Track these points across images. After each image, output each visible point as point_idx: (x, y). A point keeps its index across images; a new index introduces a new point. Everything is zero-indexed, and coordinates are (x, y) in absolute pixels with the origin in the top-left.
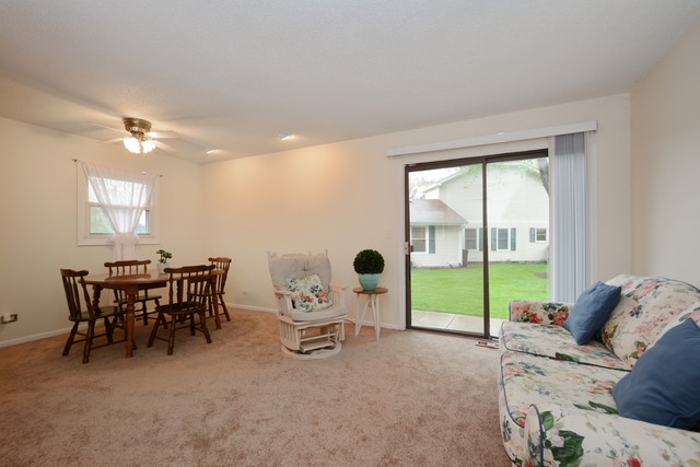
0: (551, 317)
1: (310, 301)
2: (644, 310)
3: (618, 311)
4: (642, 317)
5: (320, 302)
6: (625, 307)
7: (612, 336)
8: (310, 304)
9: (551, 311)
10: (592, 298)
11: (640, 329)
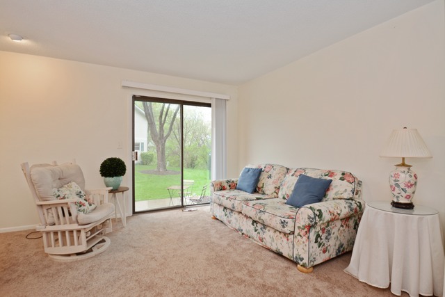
0: (230, 186)
1: (84, 205)
2: (273, 175)
3: (262, 177)
4: (273, 178)
5: (90, 205)
6: (264, 176)
7: (262, 187)
8: (85, 208)
9: (230, 184)
10: (252, 174)
11: (274, 183)
